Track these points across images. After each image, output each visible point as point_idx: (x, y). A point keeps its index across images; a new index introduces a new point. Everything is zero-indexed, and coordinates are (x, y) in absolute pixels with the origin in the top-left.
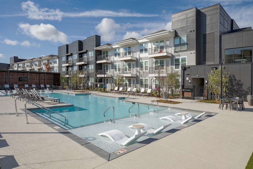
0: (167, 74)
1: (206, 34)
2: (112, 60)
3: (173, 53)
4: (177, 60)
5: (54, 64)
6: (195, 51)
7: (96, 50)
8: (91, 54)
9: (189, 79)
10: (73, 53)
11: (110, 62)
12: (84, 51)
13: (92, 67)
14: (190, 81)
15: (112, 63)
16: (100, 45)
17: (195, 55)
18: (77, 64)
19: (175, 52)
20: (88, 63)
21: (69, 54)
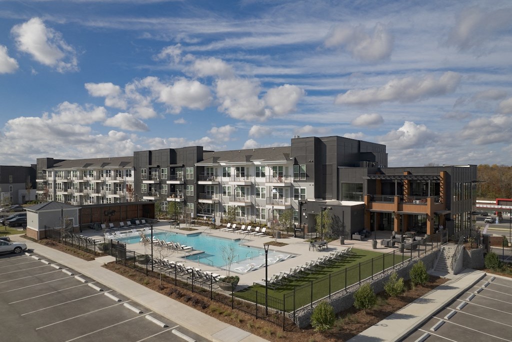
0: (286, 206)
1: (326, 165)
2: (220, 181)
3: (292, 182)
4: (297, 190)
5: (127, 178)
6: (313, 183)
7: (197, 167)
8: (190, 171)
9: (306, 215)
10: (160, 165)
11: (217, 183)
12: (179, 164)
13: (191, 190)
14: (306, 217)
15: (219, 184)
16: (202, 160)
17: (313, 187)
18: (169, 182)
19: (294, 181)
20: (185, 183)
21: (154, 165)
